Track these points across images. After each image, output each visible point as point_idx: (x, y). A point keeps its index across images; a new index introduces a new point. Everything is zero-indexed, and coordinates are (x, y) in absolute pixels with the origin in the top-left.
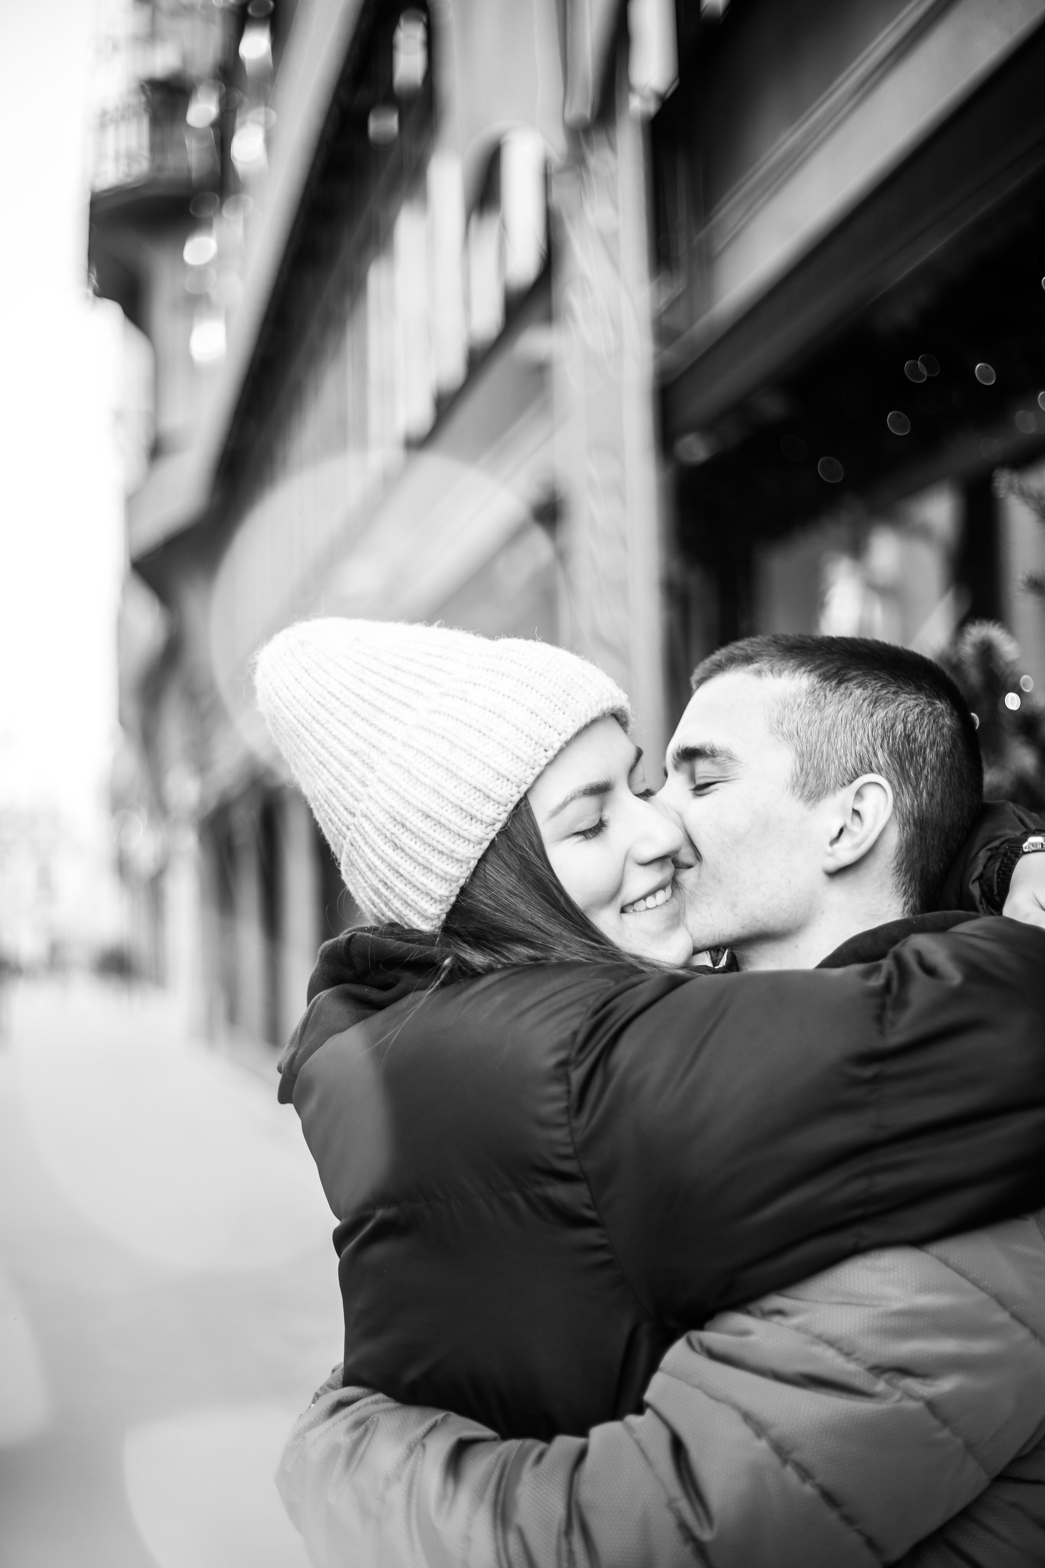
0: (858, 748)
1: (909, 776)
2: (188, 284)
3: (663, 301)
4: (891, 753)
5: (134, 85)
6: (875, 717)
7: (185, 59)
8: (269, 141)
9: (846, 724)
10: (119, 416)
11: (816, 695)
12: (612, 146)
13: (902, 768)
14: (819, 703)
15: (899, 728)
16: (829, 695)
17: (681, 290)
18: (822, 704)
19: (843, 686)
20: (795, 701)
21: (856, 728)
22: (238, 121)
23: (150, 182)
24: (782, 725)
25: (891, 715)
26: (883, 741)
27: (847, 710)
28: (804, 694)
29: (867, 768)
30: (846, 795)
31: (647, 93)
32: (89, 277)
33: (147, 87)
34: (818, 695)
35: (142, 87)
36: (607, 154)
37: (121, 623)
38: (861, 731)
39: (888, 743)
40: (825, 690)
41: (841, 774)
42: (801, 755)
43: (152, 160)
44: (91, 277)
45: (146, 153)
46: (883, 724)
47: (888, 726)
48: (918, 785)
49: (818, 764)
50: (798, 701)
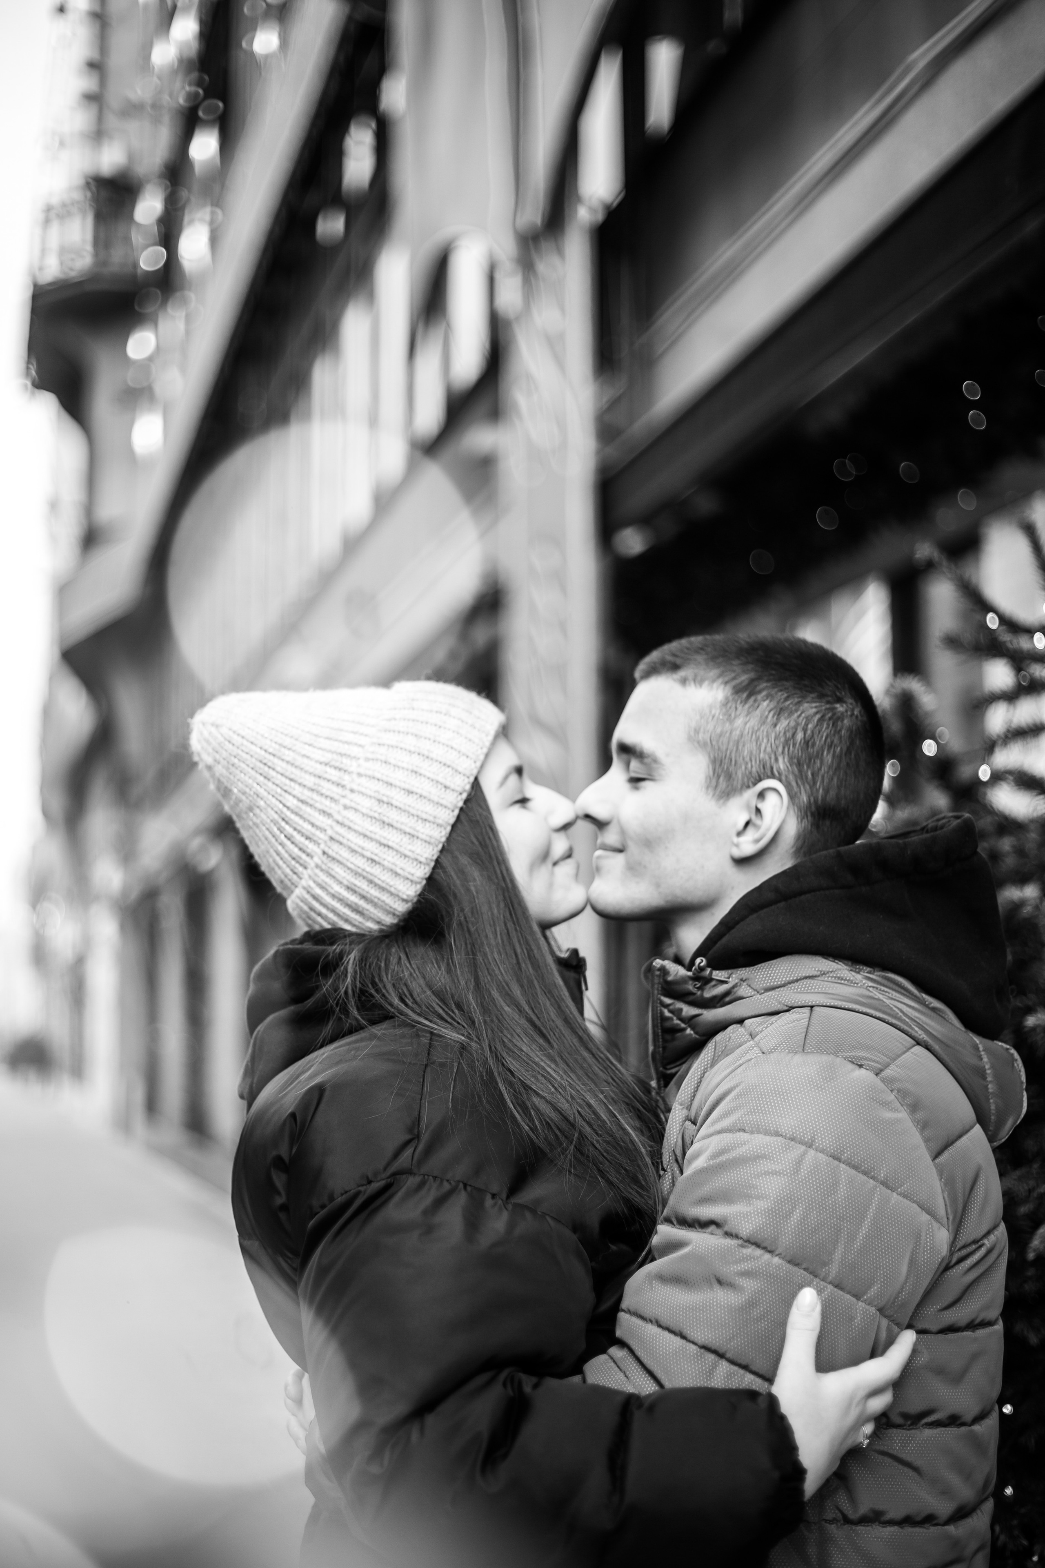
0: (762, 755)
1: (807, 777)
2: (131, 377)
3: (605, 399)
4: (791, 759)
5: (80, 181)
6: (778, 728)
7: (131, 157)
8: (214, 240)
9: (752, 735)
10: (54, 505)
11: (728, 708)
12: (560, 252)
13: (800, 771)
14: (730, 715)
15: (800, 736)
16: (740, 707)
17: (622, 390)
18: (733, 715)
19: (753, 698)
20: (711, 712)
21: (761, 738)
22: (186, 219)
23: (93, 277)
24: (698, 733)
25: (792, 724)
26: (784, 748)
27: (754, 722)
28: (718, 706)
29: (769, 773)
30: (750, 795)
31: (595, 203)
32: (28, 368)
33: (93, 183)
34: (730, 708)
35: (88, 184)
36: (555, 259)
37: (48, 713)
38: (765, 741)
39: (789, 750)
40: (736, 702)
41: (747, 777)
42: (714, 761)
43: (96, 254)
44: (30, 369)
45: (89, 247)
46: (785, 733)
47: (789, 735)
48: (815, 783)
49: (728, 768)
50: (713, 712)
